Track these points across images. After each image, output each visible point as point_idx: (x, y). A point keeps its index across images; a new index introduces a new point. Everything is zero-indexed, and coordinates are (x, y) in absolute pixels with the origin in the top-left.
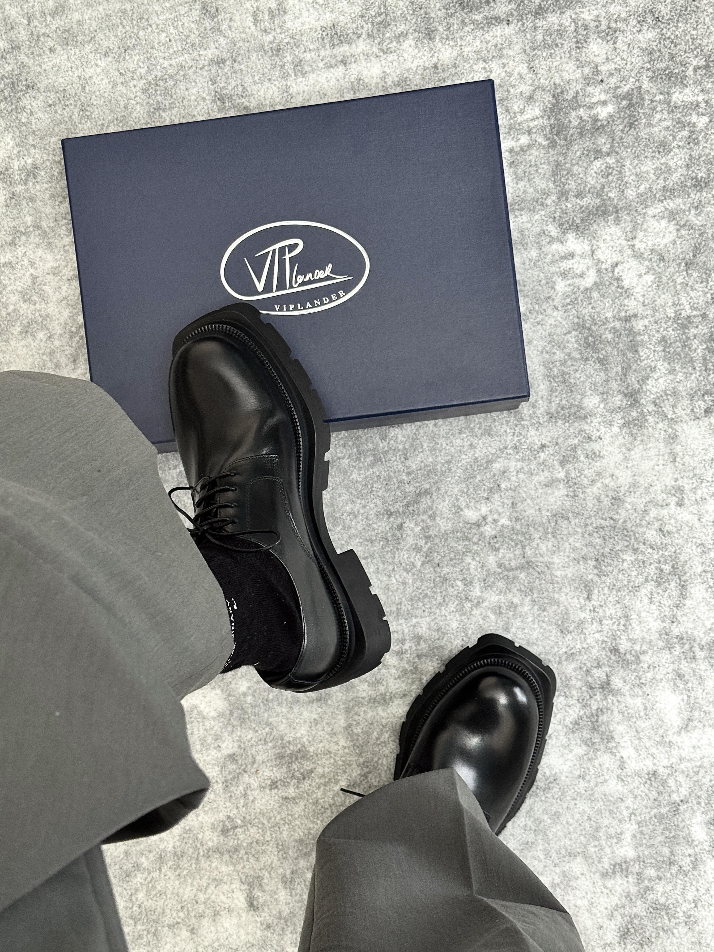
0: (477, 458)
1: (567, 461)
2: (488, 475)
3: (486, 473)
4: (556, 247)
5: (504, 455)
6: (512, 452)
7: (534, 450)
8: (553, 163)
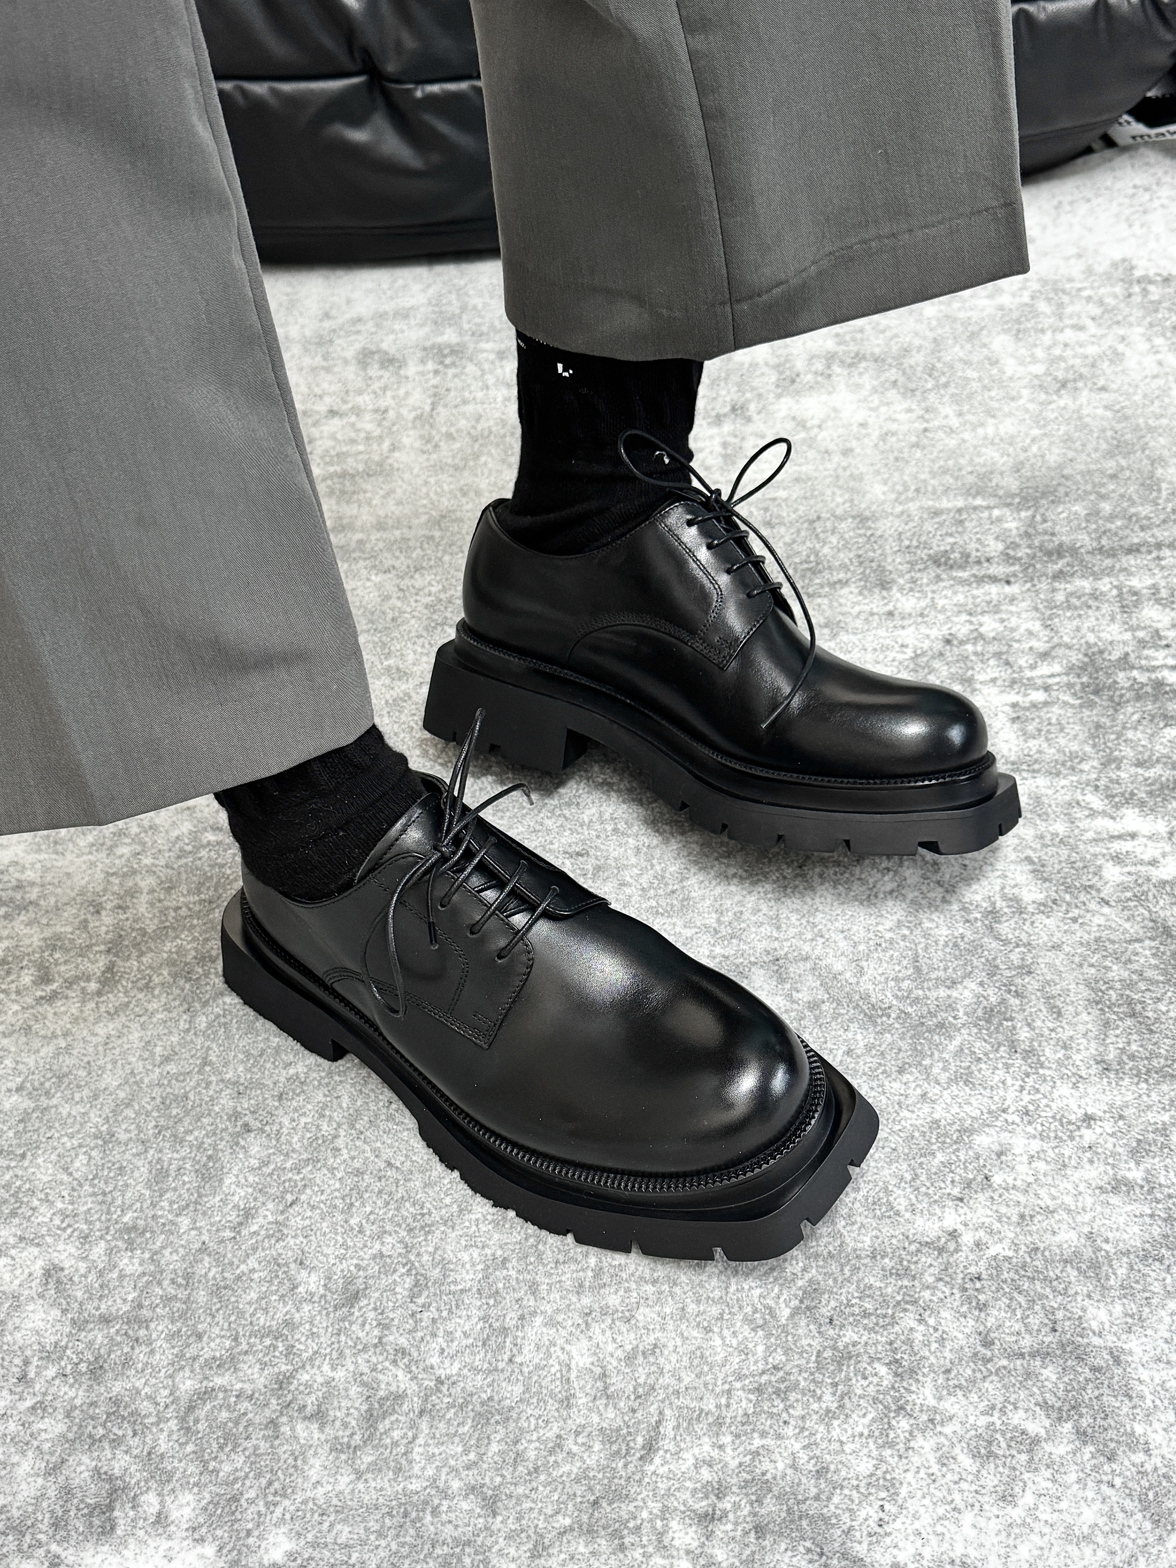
0: (937, 1122)
1: (1148, 1152)
2: (962, 1155)
3: (958, 1150)
4: (1102, 824)
5: (999, 1124)
6: (1017, 1120)
7: (1070, 1123)
8: (1091, 725)
